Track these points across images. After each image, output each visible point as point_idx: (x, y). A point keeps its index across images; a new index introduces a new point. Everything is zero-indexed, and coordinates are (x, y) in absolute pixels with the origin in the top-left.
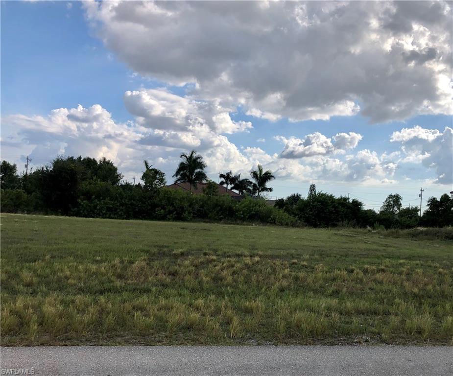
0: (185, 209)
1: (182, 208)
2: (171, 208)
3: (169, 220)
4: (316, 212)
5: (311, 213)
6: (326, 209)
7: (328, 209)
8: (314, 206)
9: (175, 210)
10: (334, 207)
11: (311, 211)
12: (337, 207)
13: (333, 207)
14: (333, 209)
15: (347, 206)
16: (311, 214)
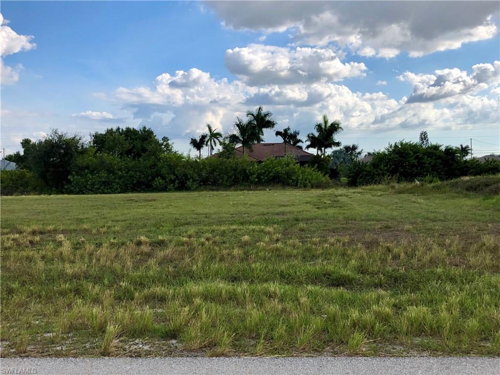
0: (189, 176)
1: (185, 175)
2: (173, 177)
3: (170, 190)
4: (393, 166)
5: (386, 168)
6: (406, 161)
7: (408, 161)
8: (391, 159)
9: (177, 178)
10: (417, 158)
11: (386, 166)
12: (422, 159)
13: (415, 159)
14: (416, 161)
15: (436, 156)
16: (386, 171)
